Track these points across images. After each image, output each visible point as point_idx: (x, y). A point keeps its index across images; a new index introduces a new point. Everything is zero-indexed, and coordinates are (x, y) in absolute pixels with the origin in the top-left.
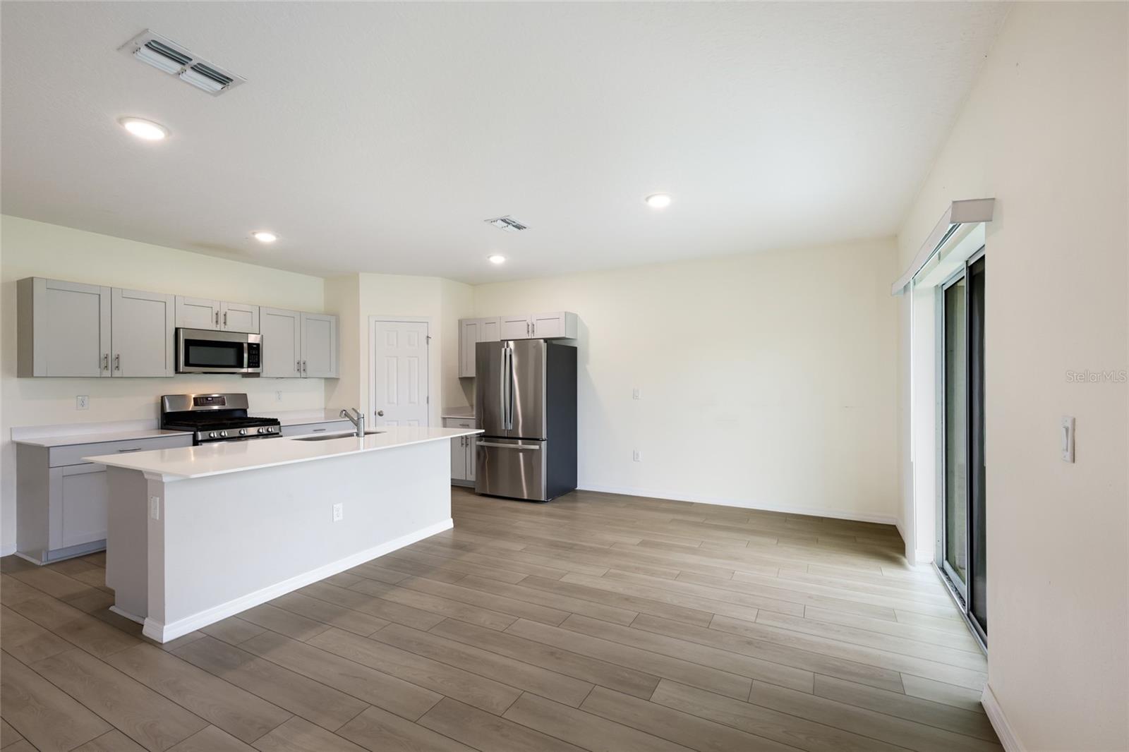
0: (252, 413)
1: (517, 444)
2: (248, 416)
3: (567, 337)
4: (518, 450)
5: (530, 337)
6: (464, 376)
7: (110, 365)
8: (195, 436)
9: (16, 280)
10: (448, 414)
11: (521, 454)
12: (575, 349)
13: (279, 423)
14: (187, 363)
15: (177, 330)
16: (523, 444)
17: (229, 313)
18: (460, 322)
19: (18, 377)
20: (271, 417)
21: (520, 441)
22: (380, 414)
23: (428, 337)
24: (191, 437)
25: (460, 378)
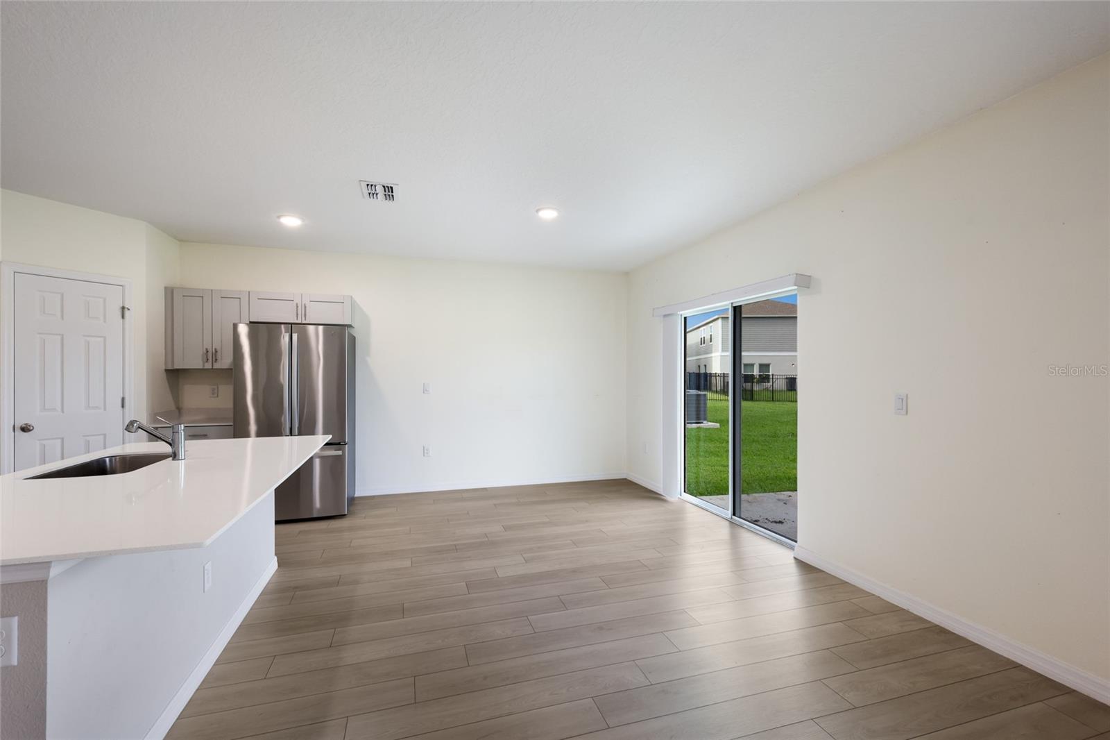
6: (176, 366)
12: (354, 339)
18: (170, 293)
22: (25, 429)
23: (123, 308)
25: (167, 371)
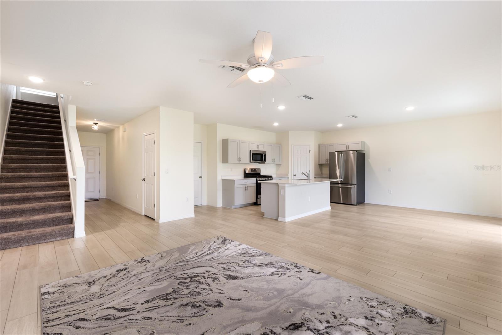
0: (262, 174)
1: (339, 185)
2: (261, 175)
3: (362, 149)
4: (339, 187)
5: (347, 150)
6: (321, 163)
7: (240, 159)
8: (257, 179)
9: (222, 139)
10: (316, 176)
11: (340, 189)
12: (364, 154)
13: (272, 177)
14: (253, 160)
15: (250, 150)
16: (341, 185)
17: (260, 145)
18: (319, 145)
19: (223, 163)
20: (269, 175)
21: (340, 185)
22: (295, 176)
23: (310, 151)
24: (256, 180)
25: (319, 164)
